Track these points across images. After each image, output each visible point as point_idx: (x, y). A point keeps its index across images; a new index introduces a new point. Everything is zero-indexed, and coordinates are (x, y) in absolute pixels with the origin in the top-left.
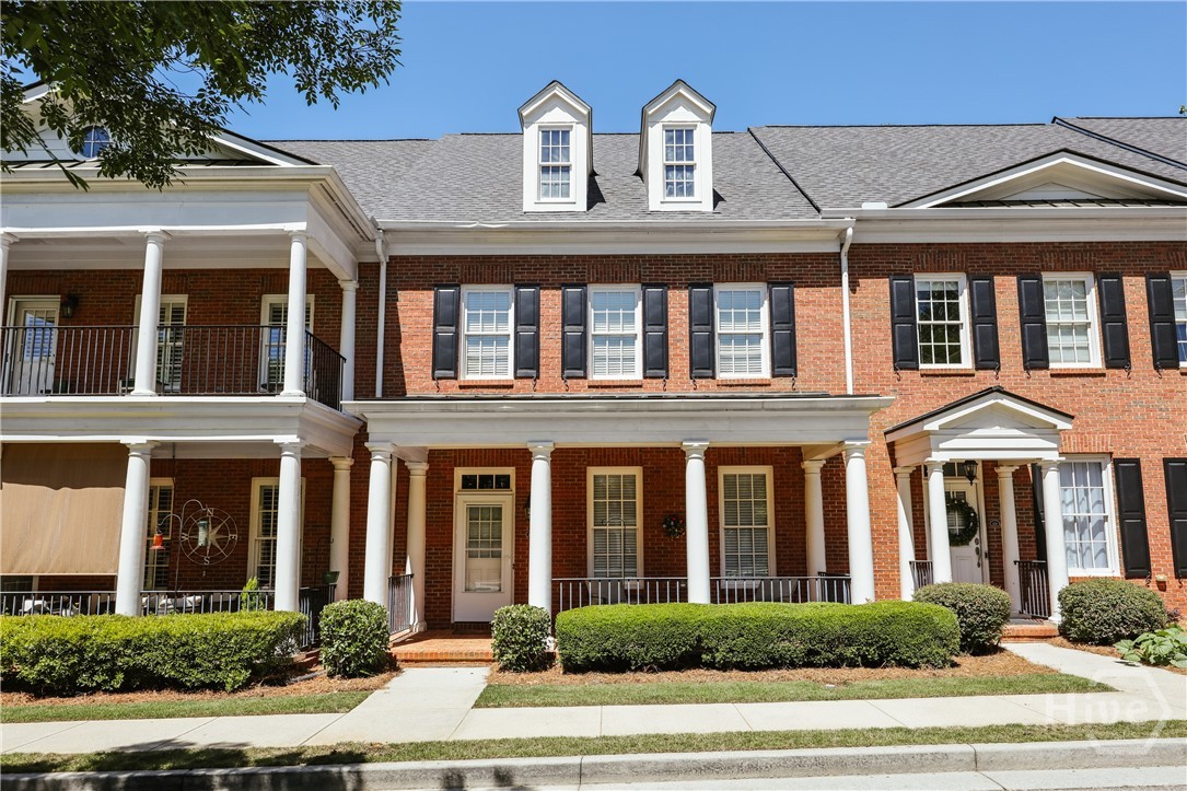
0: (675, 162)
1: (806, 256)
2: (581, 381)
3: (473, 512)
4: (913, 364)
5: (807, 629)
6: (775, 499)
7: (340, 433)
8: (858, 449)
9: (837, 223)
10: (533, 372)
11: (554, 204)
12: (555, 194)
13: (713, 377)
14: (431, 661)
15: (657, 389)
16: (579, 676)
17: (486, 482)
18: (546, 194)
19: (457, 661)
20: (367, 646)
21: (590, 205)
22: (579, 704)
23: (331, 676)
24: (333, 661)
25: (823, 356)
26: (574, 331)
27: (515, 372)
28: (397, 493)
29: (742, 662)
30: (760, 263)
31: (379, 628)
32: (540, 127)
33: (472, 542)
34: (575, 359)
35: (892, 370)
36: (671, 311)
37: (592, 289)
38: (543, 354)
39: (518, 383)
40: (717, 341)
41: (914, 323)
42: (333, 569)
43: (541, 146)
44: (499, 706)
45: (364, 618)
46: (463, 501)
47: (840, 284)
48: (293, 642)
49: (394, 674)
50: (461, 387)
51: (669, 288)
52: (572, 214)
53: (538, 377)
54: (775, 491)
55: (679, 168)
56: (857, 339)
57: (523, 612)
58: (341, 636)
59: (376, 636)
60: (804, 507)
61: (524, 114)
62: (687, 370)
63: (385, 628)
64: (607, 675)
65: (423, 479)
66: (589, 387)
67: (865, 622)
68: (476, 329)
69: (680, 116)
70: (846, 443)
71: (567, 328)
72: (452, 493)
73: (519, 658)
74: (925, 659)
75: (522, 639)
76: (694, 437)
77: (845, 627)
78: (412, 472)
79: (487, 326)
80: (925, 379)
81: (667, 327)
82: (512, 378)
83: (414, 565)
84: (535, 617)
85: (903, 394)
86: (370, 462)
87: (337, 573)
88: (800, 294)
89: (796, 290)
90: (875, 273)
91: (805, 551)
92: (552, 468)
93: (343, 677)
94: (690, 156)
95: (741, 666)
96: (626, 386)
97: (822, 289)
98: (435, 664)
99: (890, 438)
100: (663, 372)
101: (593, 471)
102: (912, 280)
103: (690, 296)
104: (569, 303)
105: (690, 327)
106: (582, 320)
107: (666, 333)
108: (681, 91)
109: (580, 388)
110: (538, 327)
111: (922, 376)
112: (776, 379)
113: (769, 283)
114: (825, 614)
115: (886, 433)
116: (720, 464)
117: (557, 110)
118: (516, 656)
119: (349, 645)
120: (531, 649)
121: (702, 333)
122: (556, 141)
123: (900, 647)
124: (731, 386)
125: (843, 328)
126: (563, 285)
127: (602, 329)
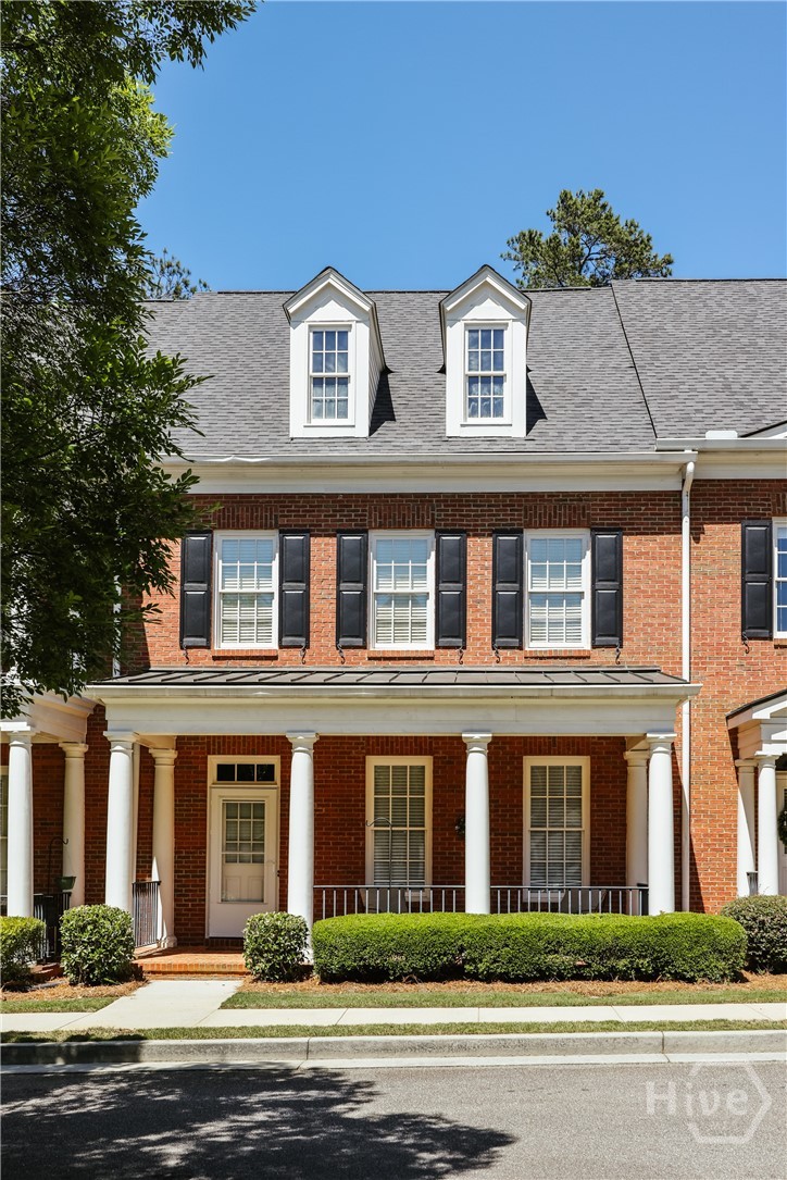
0: (480, 373)
1: (639, 494)
2: (359, 652)
3: (230, 808)
4: (765, 633)
5: (577, 941)
6: (592, 796)
7: (72, 715)
8: (662, 743)
9: (676, 458)
10: (301, 640)
11: (328, 427)
12: (330, 413)
13: (520, 648)
14: (180, 973)
15: (452, 661)
16: (334, 986)
17: (246, 774)
18: (319, 414)
19: (208, 973)
20: (112, 952)
21: (374, 427)
22: (325, 1007)
23: (73, 984)
24: (75, 969)
25: (656, 622)
26: (351, 589)
27: (280, 640)
28: (140, 786)
29: (507, 974)
30: (581, 504)
31: (123, 935)
32: (310, 326)
33: (230, 844)
34: (353, 623)
35: (739, 640)
36: (470, 564)
37: (375, 536)
38: (313, 617)
39: (284, 654)
40: (527, 600)
41: (770, 582)
42: (67, 874)
43: (311, 351)
44: (245, 1007)
45: (107, 924)
46: (219, 796)
47: (679, 531)
48: (31, 950)
49: (140, 984)
50: (215, 658)
51: (469, 536)
52: (350, 441)
53: (308, 646)
54: (592, 787)
55: (486, 380)
56: (698, 600)
57: (277, 920)
58: (84, 942)
59: (121, 942)
60: (625, 806)
61: (291, 311)
62: (488, 638)
63: (130, 934)
64: (363, 985)
65: (171, 768)
66: (370, 659)
67: (640, 933)
68: (233, 586)
69: (487, 312)
70: (648, 735)
71: (343, 586)
72: (206, 787)
73: (272, 967)
74: (702, 973)
75: (275, 947)
76: (475, 727)
77: (617, 938)
78: (158, 761)
79: (246, 581)
80: (779, 650)
81: (465, 585)
82: (277, 647)
83: (161, 870)
84: (289, 925)
85: (753, 670)
86: (110, 753)
87: (72, 879)
88: (630, 543)
89: (626, 539)
90: (724, 517)
91: (624, 859)
92: (315, 763)
93: (87, 985)
94: (499, 365)
95: (505, 978)
96: (414, 658)
97: (658, 538)
98: (184, 976)
99: (733, 723)
100: (459, 641)
101: (373, 762)
102: (770, 526)
103: (494, 546)
104: (345, 555)
105: (494, 584)
106: (361, 575)
107: (464, 592)
108: (488, 279)
109: (358, 661)
110: (308, 584)
111: (776, 647)
112: (597, 650)
113: (592, 530)
114: (598, 925)
115: (728, 718)
116: (526, 754)
117: (332, 304)
118: (269, 965)
119: (93, 951)
120: (284, 959)
121: (507, 591)
122: (330, 346)
123: (676, 960)
124: (541, 658)
125: (680, 587)
126: (339, 531)
127: (387, 587)
